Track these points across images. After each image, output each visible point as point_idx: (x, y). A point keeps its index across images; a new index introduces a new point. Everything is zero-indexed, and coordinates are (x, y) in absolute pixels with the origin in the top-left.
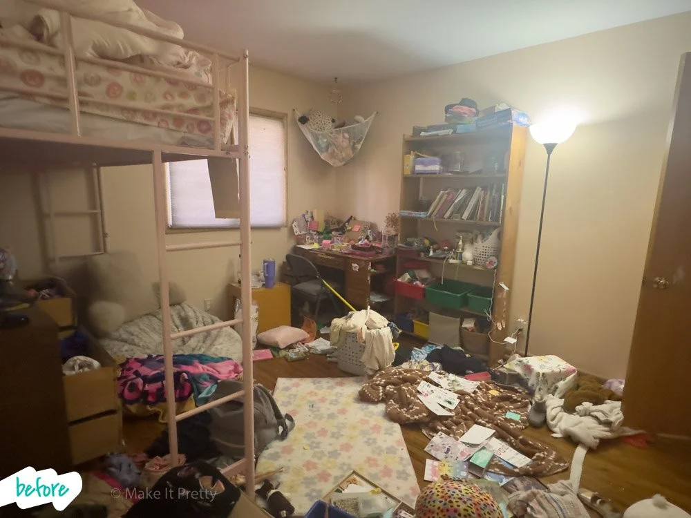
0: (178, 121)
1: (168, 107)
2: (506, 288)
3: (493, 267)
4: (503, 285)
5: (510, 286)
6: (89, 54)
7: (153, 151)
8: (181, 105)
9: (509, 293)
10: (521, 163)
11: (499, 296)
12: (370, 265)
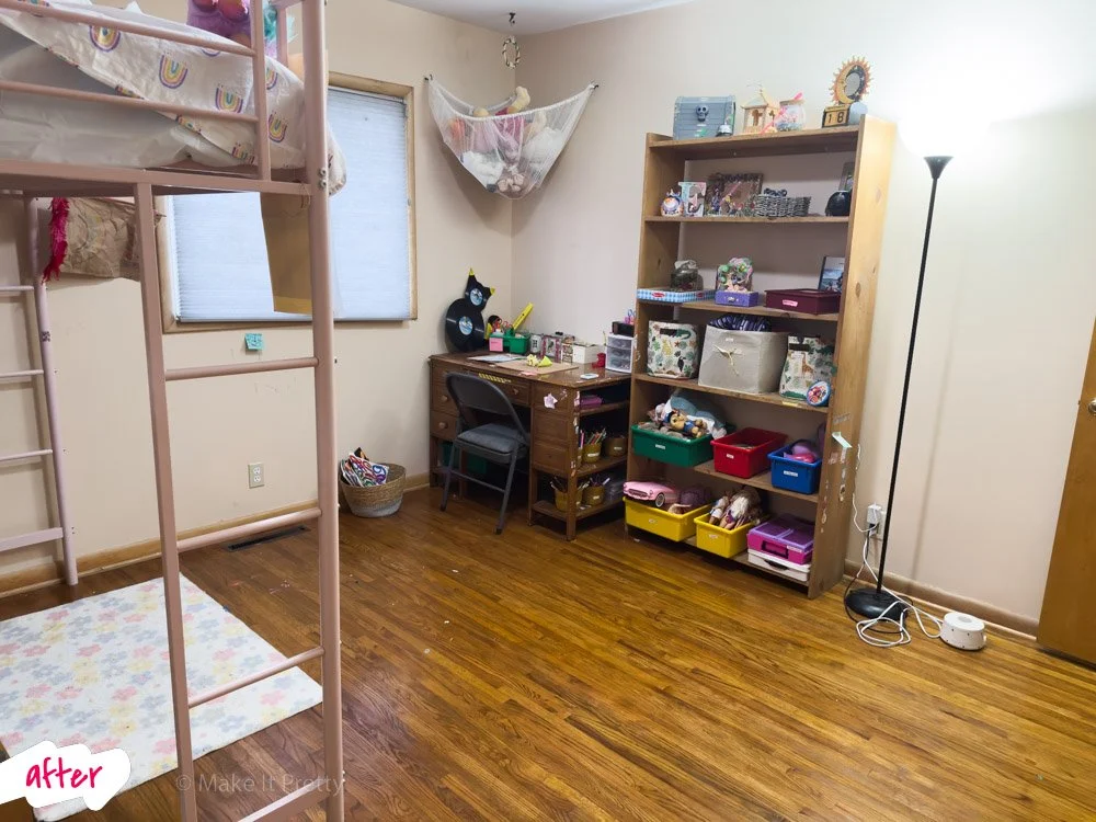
2: (845, 444)
3: (819, 402)
4: (839, 438)
5: (855, 440)
7: (135, 184)
9: (853, 454)
10: (879, 195)
11: (832, 461)
12: (578, 396)
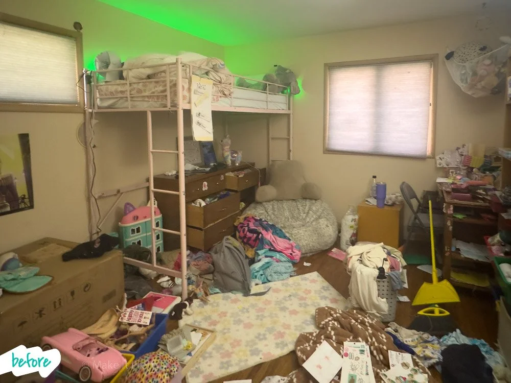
0: (158, 97)
1: (153, 93)
6: (134, 80)
8: (157, 91)
12: (452, 208)
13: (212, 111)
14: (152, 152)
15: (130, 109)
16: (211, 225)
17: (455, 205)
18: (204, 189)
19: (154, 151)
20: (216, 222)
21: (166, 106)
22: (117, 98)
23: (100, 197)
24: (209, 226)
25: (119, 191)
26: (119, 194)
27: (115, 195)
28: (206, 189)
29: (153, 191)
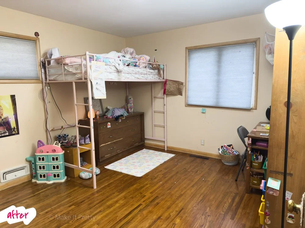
12: (250, 140)
13: (105, 81)
14: (76, 105)
15: (64, 81)
16: (103, 145)
17: (253, 138)
18: (108, 127)
19: (77, 104)
20: (106, 144)
21: (81, 79)
22: (57, 74)
23: (52, 130)
24: (102, 145)
25: (62, 127)
26: (62, 129)
27: (61, 129)
28: (110, 126)
29: (77, 126)
